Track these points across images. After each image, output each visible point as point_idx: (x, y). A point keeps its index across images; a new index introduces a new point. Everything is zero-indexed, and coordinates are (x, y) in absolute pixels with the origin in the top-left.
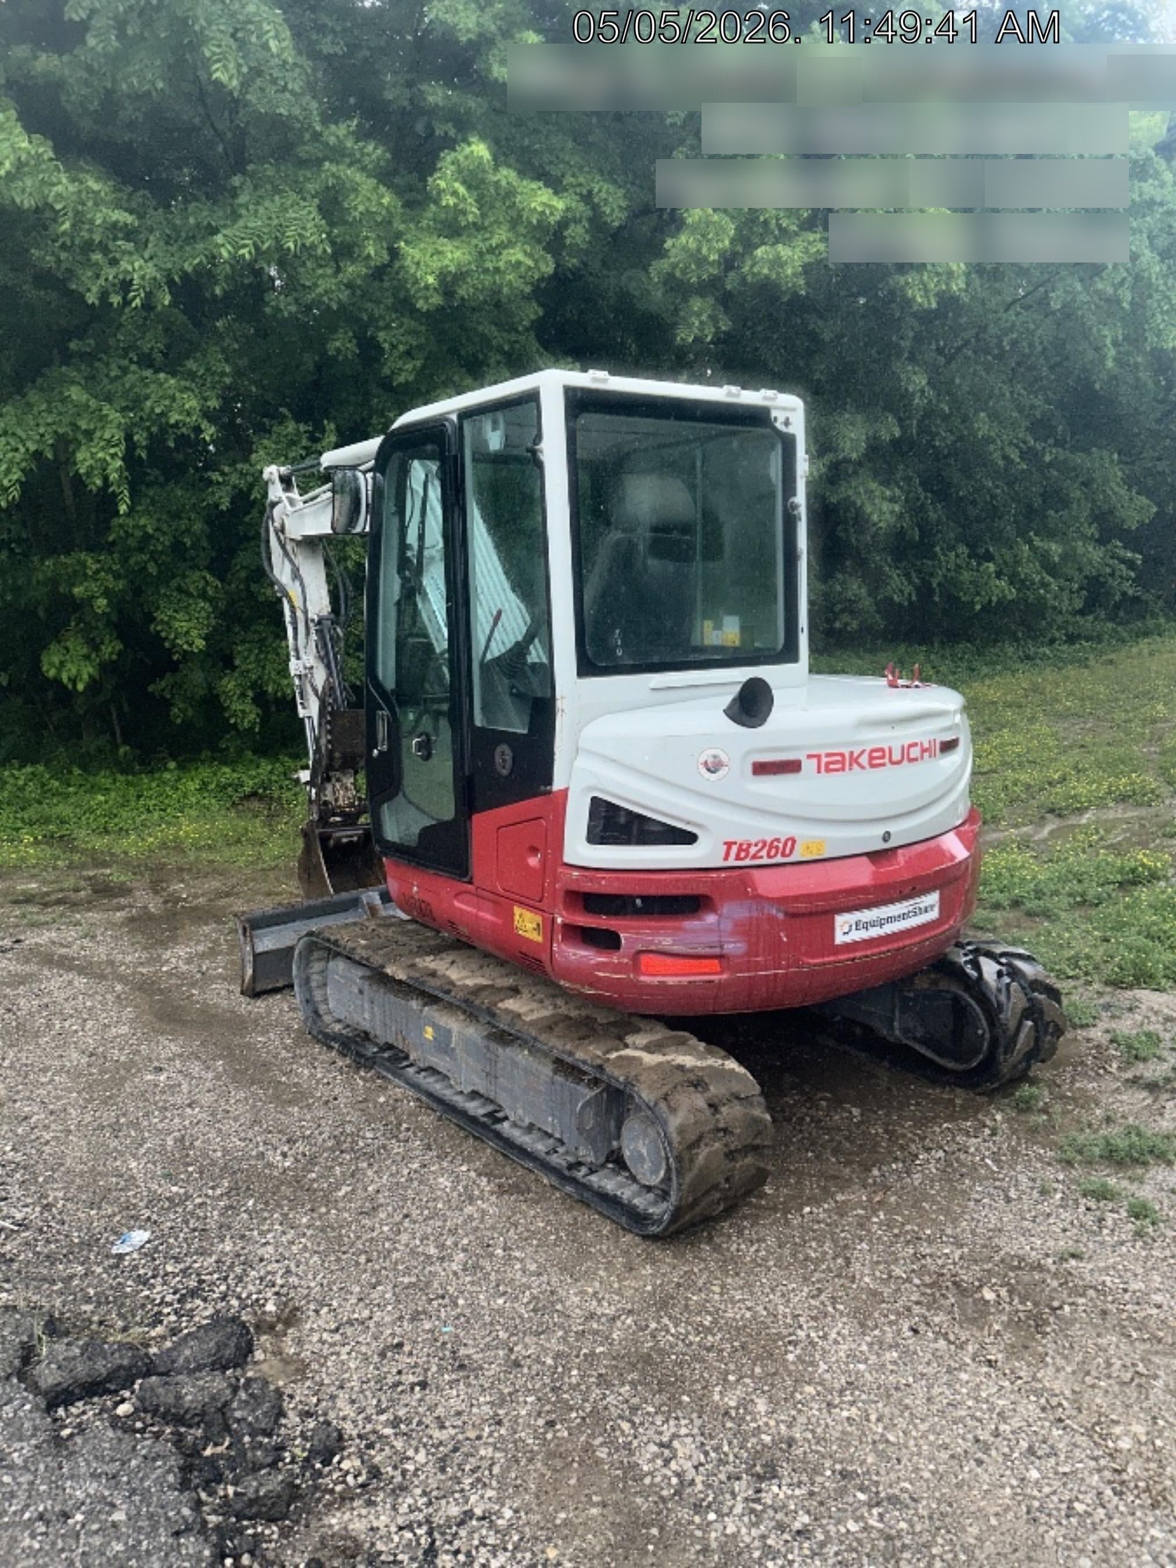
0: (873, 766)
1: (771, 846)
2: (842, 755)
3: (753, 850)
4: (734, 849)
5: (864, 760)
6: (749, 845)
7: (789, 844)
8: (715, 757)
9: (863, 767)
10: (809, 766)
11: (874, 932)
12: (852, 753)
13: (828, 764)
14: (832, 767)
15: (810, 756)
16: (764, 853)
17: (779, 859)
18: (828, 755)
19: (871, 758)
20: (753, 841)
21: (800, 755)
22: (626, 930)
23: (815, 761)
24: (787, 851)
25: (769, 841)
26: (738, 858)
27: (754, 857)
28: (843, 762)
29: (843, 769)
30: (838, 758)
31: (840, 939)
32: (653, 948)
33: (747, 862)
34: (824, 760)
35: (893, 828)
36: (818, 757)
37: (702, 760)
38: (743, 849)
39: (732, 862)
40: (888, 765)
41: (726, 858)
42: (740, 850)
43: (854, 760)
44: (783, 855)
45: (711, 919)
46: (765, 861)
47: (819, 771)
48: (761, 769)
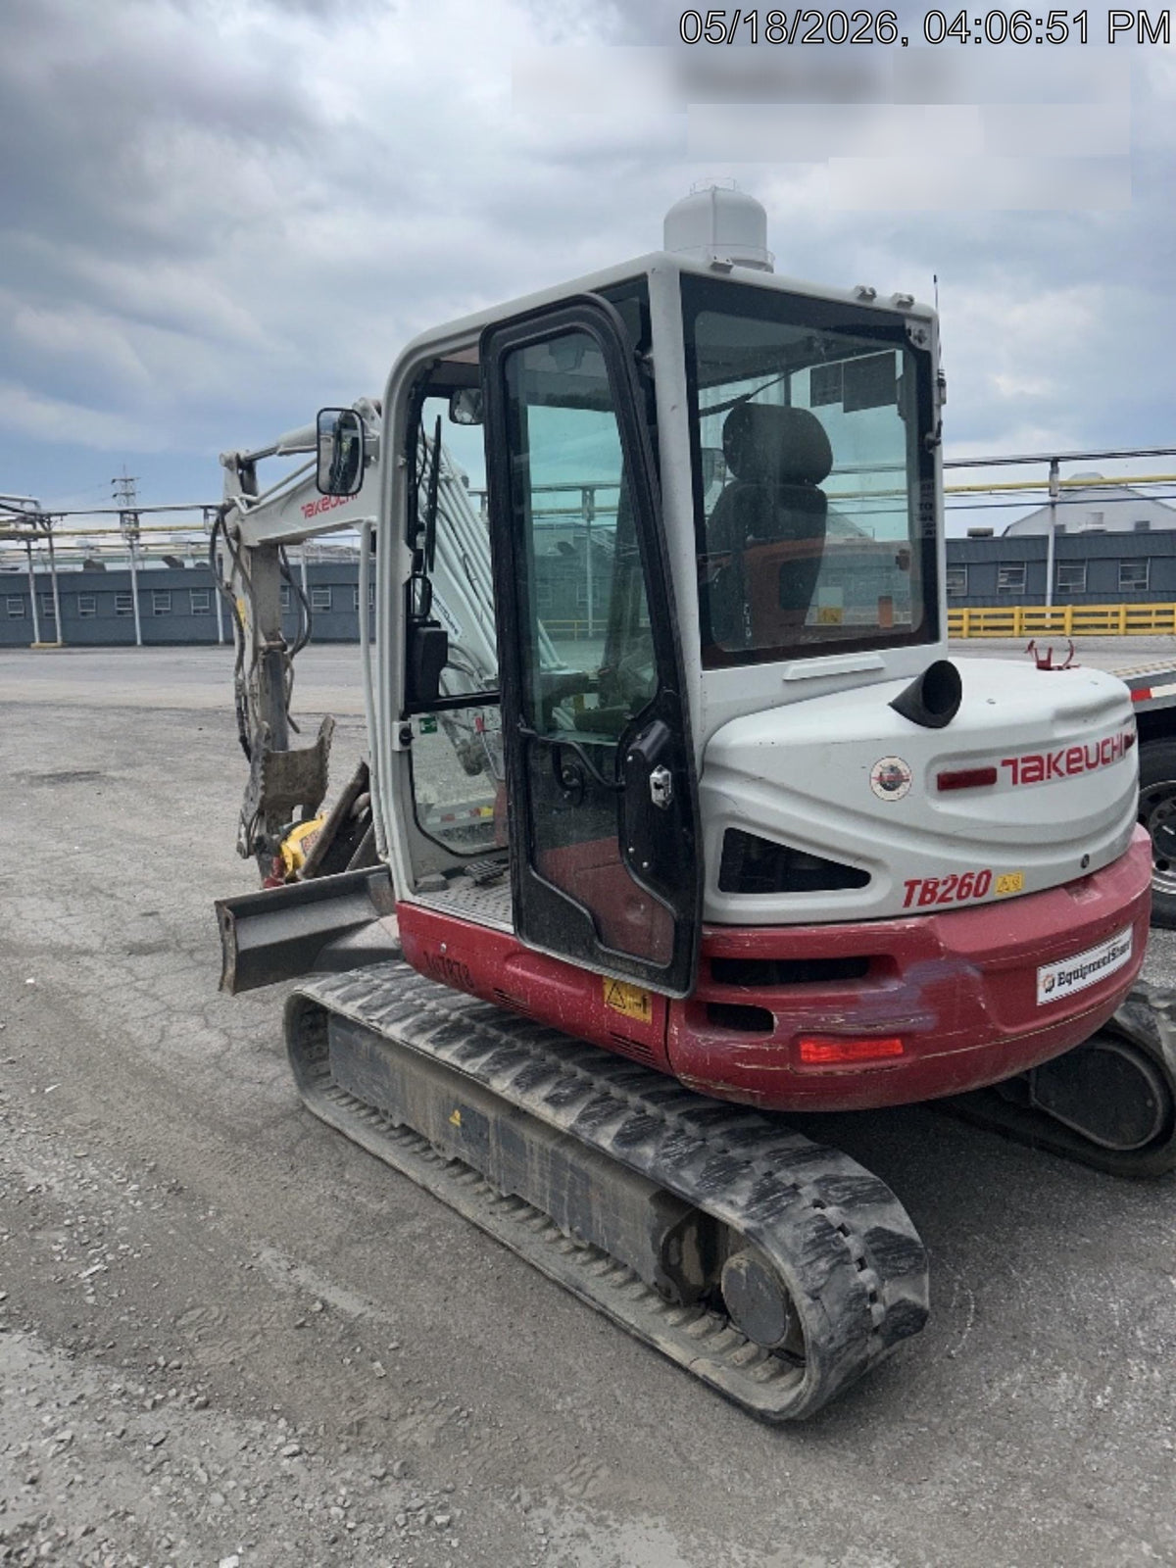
0: (1071, 771)
1: (962, 883)
2: (1039, 759)
3: (940, 890)
4: (918, 889)
5: (1062, 765)
6: (936, 885)
7: (985, 877)
8: (893, 769)
9: (1061, 774)
10: (1004, 774)
11: (1078, 984)
12: (1049, 756)
13: (1025, 771)
14: (1030, 775)
15: (1005, 763)
16: (953, 893)
17: (971, 900)
18: (1025, 760)
19: (1069, 761)
20: (941, 879)
21: (993, 762)
22: (782, 1004)
23: (1011, 767)
24: (981, 890)
25: (960, 877)
26: (922, 902)
27: (943, 899)
28: (1041, 769)
29: (1042, 779)
30: (1036, 763)
31: (1043, 997)
32: (818, 1028)
33: (933, 907)
34: (1021, 766)
35: (1091, 849)
36: (1014, 763)
37: (876, 774)
38: (929, 889)
39: (914, 907)
40: (1085, 769)
41: (908, 903)
42: (925, 890)
43: (1053, 765)
44: (976, 895)
45: (893, 986)
46: (956, 903)
47: (1015, 782)
48: (950, 783)
